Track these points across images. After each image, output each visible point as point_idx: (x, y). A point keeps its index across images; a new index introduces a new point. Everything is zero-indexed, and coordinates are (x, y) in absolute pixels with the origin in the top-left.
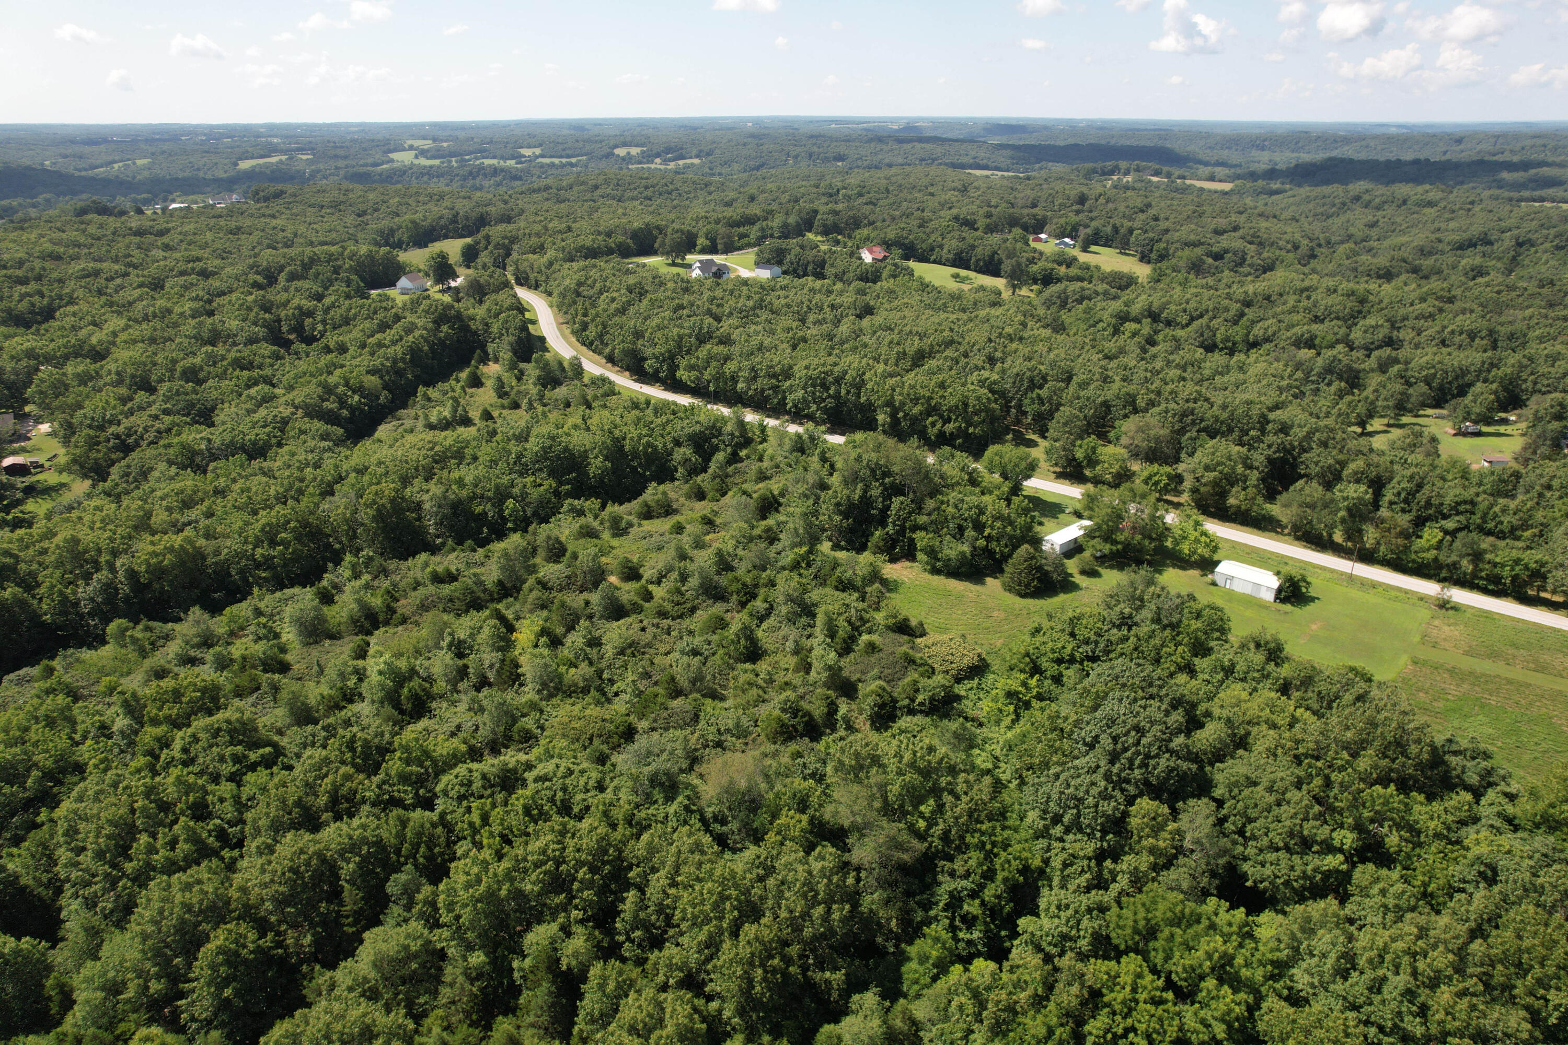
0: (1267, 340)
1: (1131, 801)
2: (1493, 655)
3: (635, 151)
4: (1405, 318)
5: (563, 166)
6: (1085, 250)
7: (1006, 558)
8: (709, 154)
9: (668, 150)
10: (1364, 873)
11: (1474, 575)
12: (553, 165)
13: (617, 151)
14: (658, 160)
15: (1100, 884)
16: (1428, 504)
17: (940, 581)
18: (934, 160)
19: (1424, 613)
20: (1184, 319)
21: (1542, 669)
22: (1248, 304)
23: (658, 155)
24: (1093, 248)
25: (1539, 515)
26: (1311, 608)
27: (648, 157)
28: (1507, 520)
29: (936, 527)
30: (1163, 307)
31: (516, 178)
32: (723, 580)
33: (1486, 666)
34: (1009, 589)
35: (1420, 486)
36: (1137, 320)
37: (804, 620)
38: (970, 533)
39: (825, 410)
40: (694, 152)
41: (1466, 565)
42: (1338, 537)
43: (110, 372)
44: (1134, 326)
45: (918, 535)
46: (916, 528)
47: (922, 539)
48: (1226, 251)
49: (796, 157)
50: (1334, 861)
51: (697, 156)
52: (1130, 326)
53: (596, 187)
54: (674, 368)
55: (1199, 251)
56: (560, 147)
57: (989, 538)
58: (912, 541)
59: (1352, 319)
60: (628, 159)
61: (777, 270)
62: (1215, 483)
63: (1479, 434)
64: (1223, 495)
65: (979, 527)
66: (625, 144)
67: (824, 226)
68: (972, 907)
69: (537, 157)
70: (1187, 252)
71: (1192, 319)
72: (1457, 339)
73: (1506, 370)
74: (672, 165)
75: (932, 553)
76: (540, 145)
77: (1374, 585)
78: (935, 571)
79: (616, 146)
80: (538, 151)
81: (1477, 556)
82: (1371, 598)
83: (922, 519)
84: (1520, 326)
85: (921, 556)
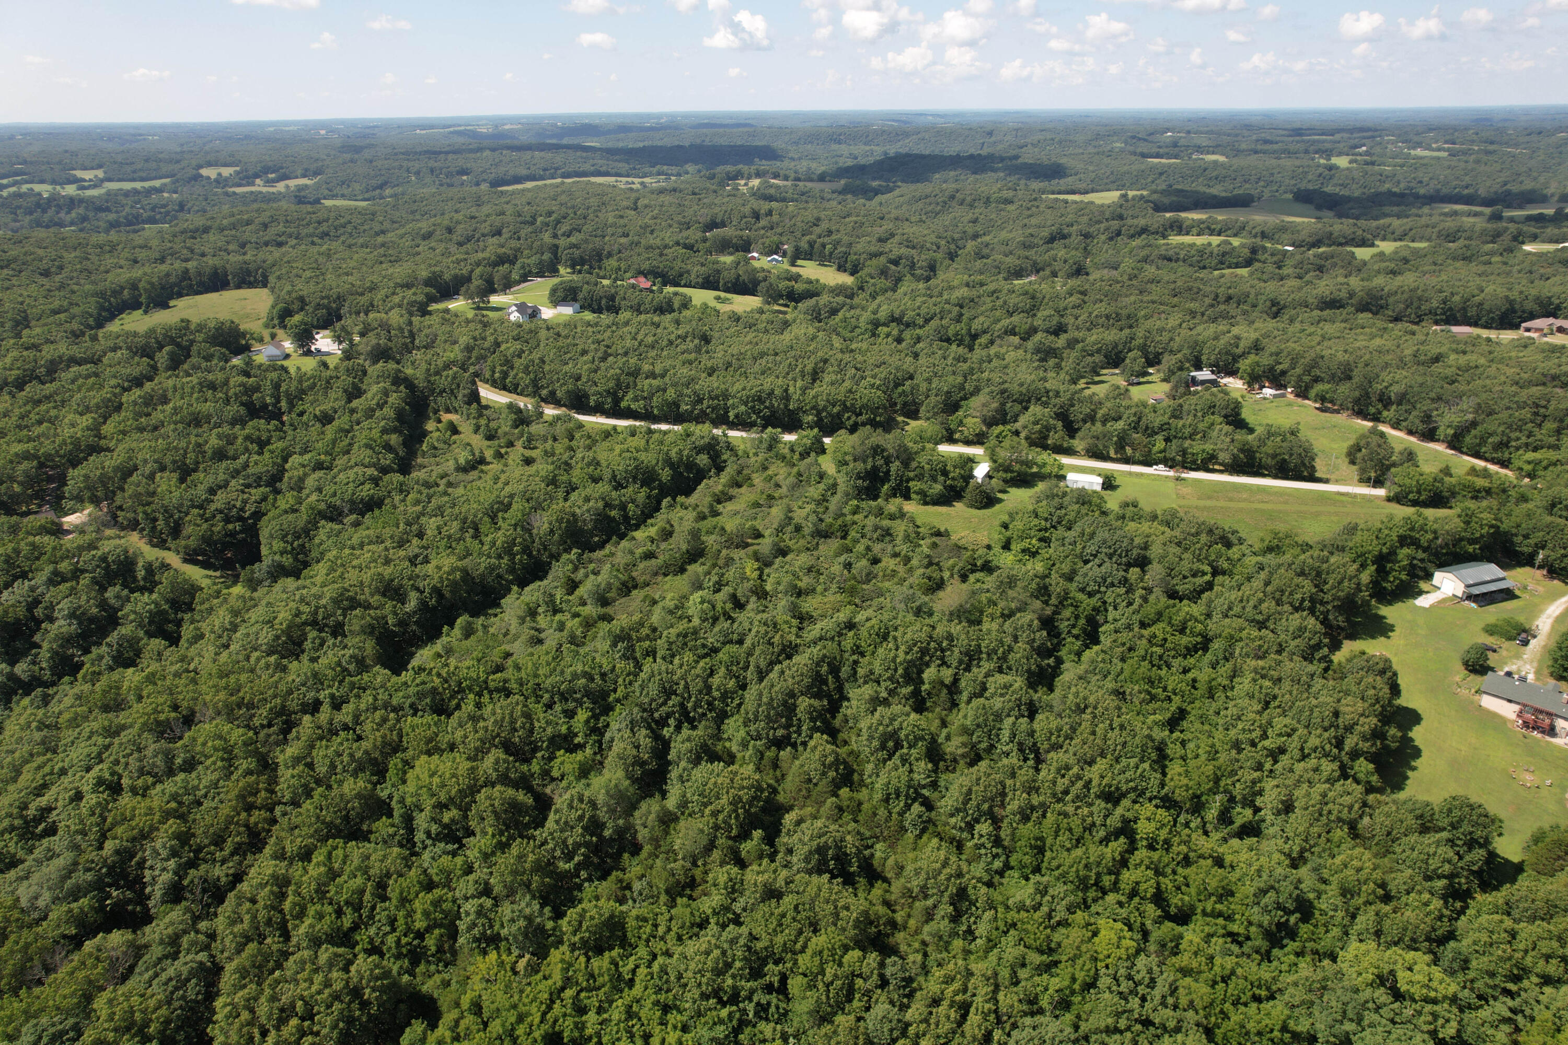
0: (985, 332)
1: (1126, 571)
2: (1210, 498)
3: (226, 172)
4: (1065, 309)
5: (149, 192)
6: (793, 264)
7: (963, 489)
8: (316, 174)
9: (266, 170)
10: (1219, 579)
11: (1184, 462)
12: (136, 192)
13: (204, 172)
14: (258, 181)
15: (1130, 604)
16: (1147, 428)
17: (930, 508)
18: (557, 169)
19: (1171, 484)
20: (920, 321)
21: (1231, 500)
22: (961, 307)
23: (257, 176)
24: (799, 262)
25: (1201, 426)
26: (1119, 490)
27: (247, 178)
28: (1187, 431)
29: (920, 477)
30: (903, 314)
31: (100, 209)
32: (823, 526)
33: (1209, 503)
34: (971, 506)
35: (1140, 418)
36: (885, 325)
37: (888, 538)
38: (941, 478)
39: (763, 418)
40: (299, 172)
41: (1179, 458)
42: (1112, 454)
43: (145, 461)
44: (885, 329)
45: (911, 484)
46: (908, 481)
47: (915, 485)
48: (900, 258)
49: (418, 173)
50: (1208, 578)
51: (304, 176)
52: (883, 330)
53: (265, 226)
54: (617, 401)
55: (883, 259)
56: (129, 169)
57: (953, 479)
58: (908, 489)
59: (1031, 311)
60: (220, 181)
61: (577, 306)
62: (1040, 432)
63: (1139, 383)
64: (1046, 438)
65: (945, 473)
66: (209, 164)
67: (572, 259)
68: (1075, 631)
69: (102, 181)
70: (874, 262)
71: (927, 321)
72: (1101, 321)
73: (1138, 341)
74: (281, 187)
75: (922, 493)
76: (100, 166)
77: (1142, 474)
78: (926, 503)
79: (201, 167)
80: (100, 173)
81: (1184, 452)
82: (1143, 481)
83: (911, 474)
84: (1131, 309)
85: (913, 496)
